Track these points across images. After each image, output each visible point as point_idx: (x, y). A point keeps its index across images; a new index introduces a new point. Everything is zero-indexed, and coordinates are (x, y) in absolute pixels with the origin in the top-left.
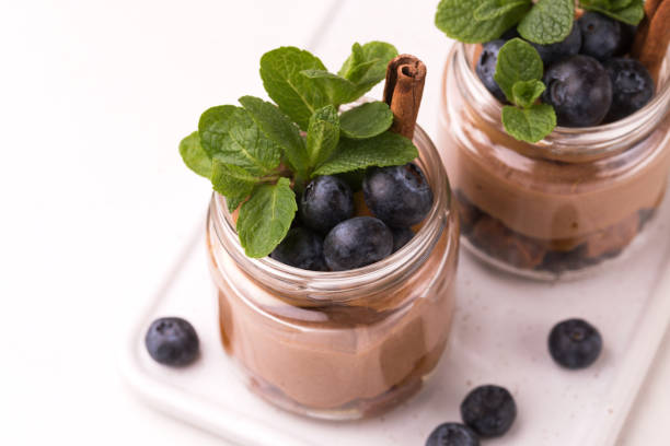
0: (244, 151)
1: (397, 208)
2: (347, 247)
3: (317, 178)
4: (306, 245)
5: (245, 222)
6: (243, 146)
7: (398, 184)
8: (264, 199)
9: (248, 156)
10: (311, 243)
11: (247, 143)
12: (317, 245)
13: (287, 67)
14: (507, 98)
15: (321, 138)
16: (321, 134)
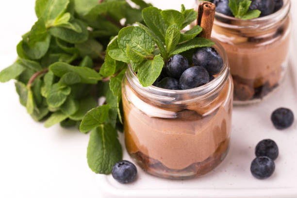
0: (139, 46)
1: (209, 63)
2: (191, 77)
3: (172, 56)
4: (171, 82)
5: (141, 74)
6: (138, 44)
7: (209, 53)
8: (149, 65)
9: (140, 48)
10: (173, 81)
11: (140, 42)
12: (176, 83)
13: (153, 17)
14: (234, 14)
15: (172, 37)
16: (173, 35)
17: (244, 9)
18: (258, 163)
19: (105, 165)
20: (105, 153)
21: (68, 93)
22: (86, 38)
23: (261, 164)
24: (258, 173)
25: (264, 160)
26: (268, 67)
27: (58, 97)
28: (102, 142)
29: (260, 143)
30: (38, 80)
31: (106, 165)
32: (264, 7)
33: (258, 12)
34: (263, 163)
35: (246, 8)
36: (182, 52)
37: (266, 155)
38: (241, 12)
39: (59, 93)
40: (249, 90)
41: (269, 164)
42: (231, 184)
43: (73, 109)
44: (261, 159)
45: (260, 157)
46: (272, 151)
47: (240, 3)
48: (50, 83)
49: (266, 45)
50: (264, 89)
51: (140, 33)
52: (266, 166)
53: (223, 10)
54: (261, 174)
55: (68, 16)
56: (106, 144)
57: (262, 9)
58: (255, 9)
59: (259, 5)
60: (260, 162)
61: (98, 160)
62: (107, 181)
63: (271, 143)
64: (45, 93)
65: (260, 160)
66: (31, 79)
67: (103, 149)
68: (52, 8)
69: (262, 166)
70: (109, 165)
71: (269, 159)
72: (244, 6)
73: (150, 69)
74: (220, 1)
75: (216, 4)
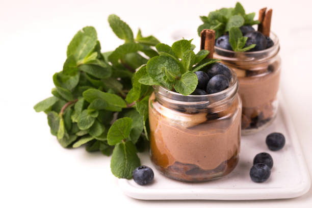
14: (233, 48)
15: (190, 59)
17: (242, 43)
19: (126, 172)
20: (126, 163)
21: (96, 115)
22: (109, 75)
24: (256, 176)
25: (261, 166)
27: (87, 120)
28: (124, 155)
30: (69, 109)
31: (128, 172)
34: (260, 168)
37: (263, 163)
38: (240, 46)
39: (88, 117)
41: (265, 168)
43: (100, 130)
44: (258, 165)
46: (268, 160)
47: (239, 39)
48: (80, 109)
51: (164, 61)
52: (263, 170)
53: (225, 46)
54: (259, 176)
55: (96, 54)
56: (127, 156)
58: (251, 44)
59: (254, 41)
60: (257, 167)
61: (120, 168)
62: (129, 183)
64: (75, 119)
66: (63, 108)
67: (125, 159)
68: (81, 52)
69: (259, 170)
70: (130, 173)
71: (265, 165)
72: (242, 41)
73: (182, 85)
74: (222, 40)
75: (219, 43)
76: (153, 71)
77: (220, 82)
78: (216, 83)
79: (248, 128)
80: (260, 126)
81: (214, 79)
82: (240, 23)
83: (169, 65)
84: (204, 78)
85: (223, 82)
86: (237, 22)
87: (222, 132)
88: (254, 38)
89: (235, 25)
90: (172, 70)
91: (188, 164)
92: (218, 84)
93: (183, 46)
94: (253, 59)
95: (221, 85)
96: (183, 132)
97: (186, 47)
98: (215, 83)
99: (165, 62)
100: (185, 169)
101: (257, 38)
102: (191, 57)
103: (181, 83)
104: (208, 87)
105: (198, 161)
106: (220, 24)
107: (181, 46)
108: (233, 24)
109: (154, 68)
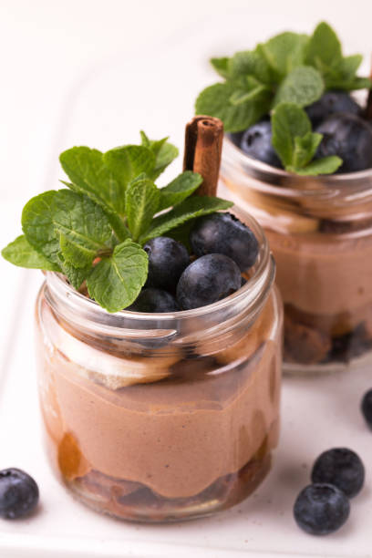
0: (73, 232)
2: (206, 277)
6: (71, 228)
8: (106, 269)
9: (78, 235)
11: (73, 223)
14: (284, 163)
15: (142, 202)
16: (143, 197)
17: (305, 151)
18: (310, 497)
23: (314, 499)
24: (307, 519)
25: (325, 492)
26: (361, 291)
29: (325, 455)
32: (353, 150)
33: (336, 162)
34: (320, 498)
35: (309, 151)
36: (167, 229)
37: (332, 482)
38: (300, 160)
40: (317, 340)
41: (333, 500)
42: (246, 541)
44: (318, 488)
45: (318, 485)
46: (348, 474)
47: (297, 139)
49: (357, 240)
50: (355, 342)
52: (328, 506)
53: (262, 153)
54: (313, 521)
57: (348, 157)
58: (331, 155)
59: (340, 148)
60: (314, 494)
63: (348, 457)
65: (314, 491)
69: (317, 505)
71: (336, 490)
72: (307, 145)
73: (112, 276)
74: (258, 135)
75: (250, 141)
76: (38, 229)
77: (212, 279)
78: (200, 280)
79: (323, 362)
80: (357, 355)
81: (197, 268)
82: (311, 92)
83: (82, 216)
84: (173, 259)
85: (220, 278)
86: (305, 88)
87: (214, 407)
88: (341, 136)
89: (299, 98)
90: (89, 232)
91: (122, 481)
92: (205, 286)
93: (135, 158)
94: (337, 192)
95: (214, 286)
96: (107, 402)
97: (143, 161)
98: (196, 281)
99: (72, 208)
100: (115, 491)
101: (349, 137)
102: (147, 198)
103: (109, 271)
104: (180, 285)
105: (149, 476)
106: (258, 89)
107: (130, 158)
108: (293, 91)
109: (44, 221)
